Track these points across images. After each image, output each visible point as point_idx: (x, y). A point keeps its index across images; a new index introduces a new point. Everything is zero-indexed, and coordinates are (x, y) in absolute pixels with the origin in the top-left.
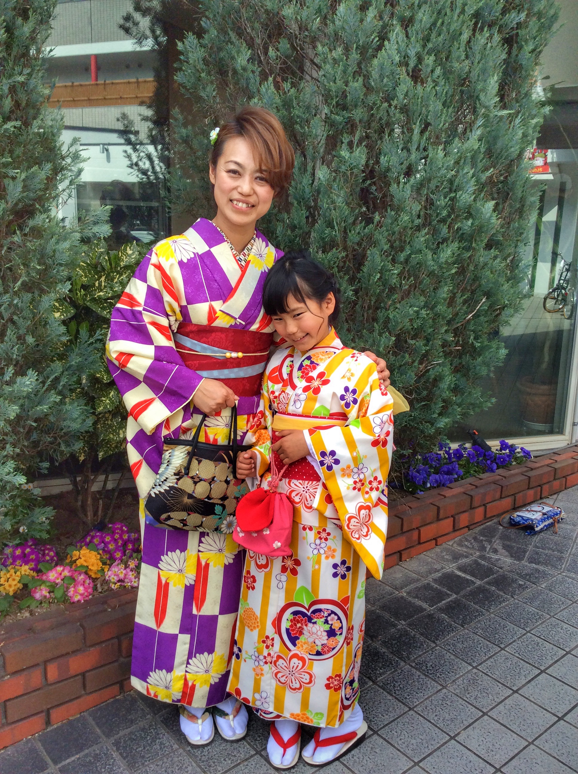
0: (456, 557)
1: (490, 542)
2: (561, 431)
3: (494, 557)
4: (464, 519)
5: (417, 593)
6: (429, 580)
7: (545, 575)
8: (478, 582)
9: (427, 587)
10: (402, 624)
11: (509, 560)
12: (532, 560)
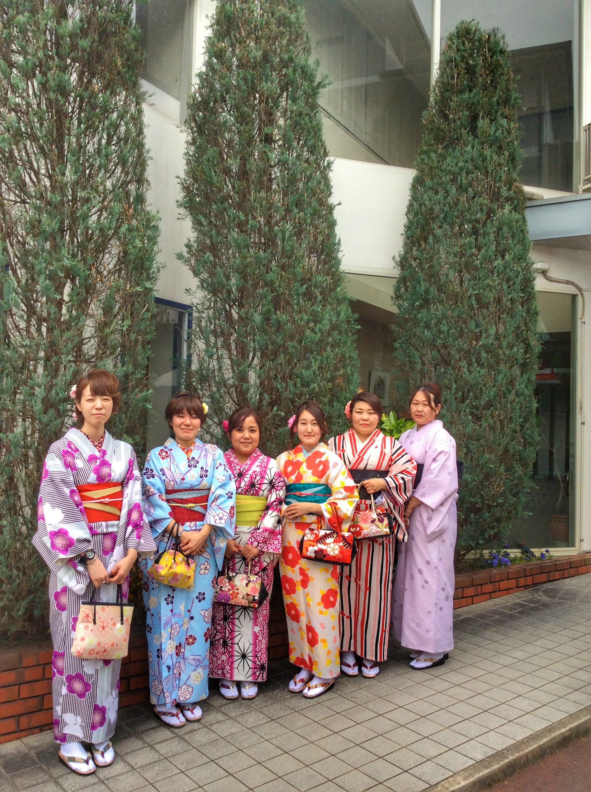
0: (520, 598)
1: (537, 593)
2: (573, 546)
3: (540, 597)
4: (522, 581)
5: (502, 608)
6: (508, 604)
7: (566, 603)
8: (533, 605)
9: (507, 606)
10: (497, 616)
11: (548, 599)
12: (559, 599)
